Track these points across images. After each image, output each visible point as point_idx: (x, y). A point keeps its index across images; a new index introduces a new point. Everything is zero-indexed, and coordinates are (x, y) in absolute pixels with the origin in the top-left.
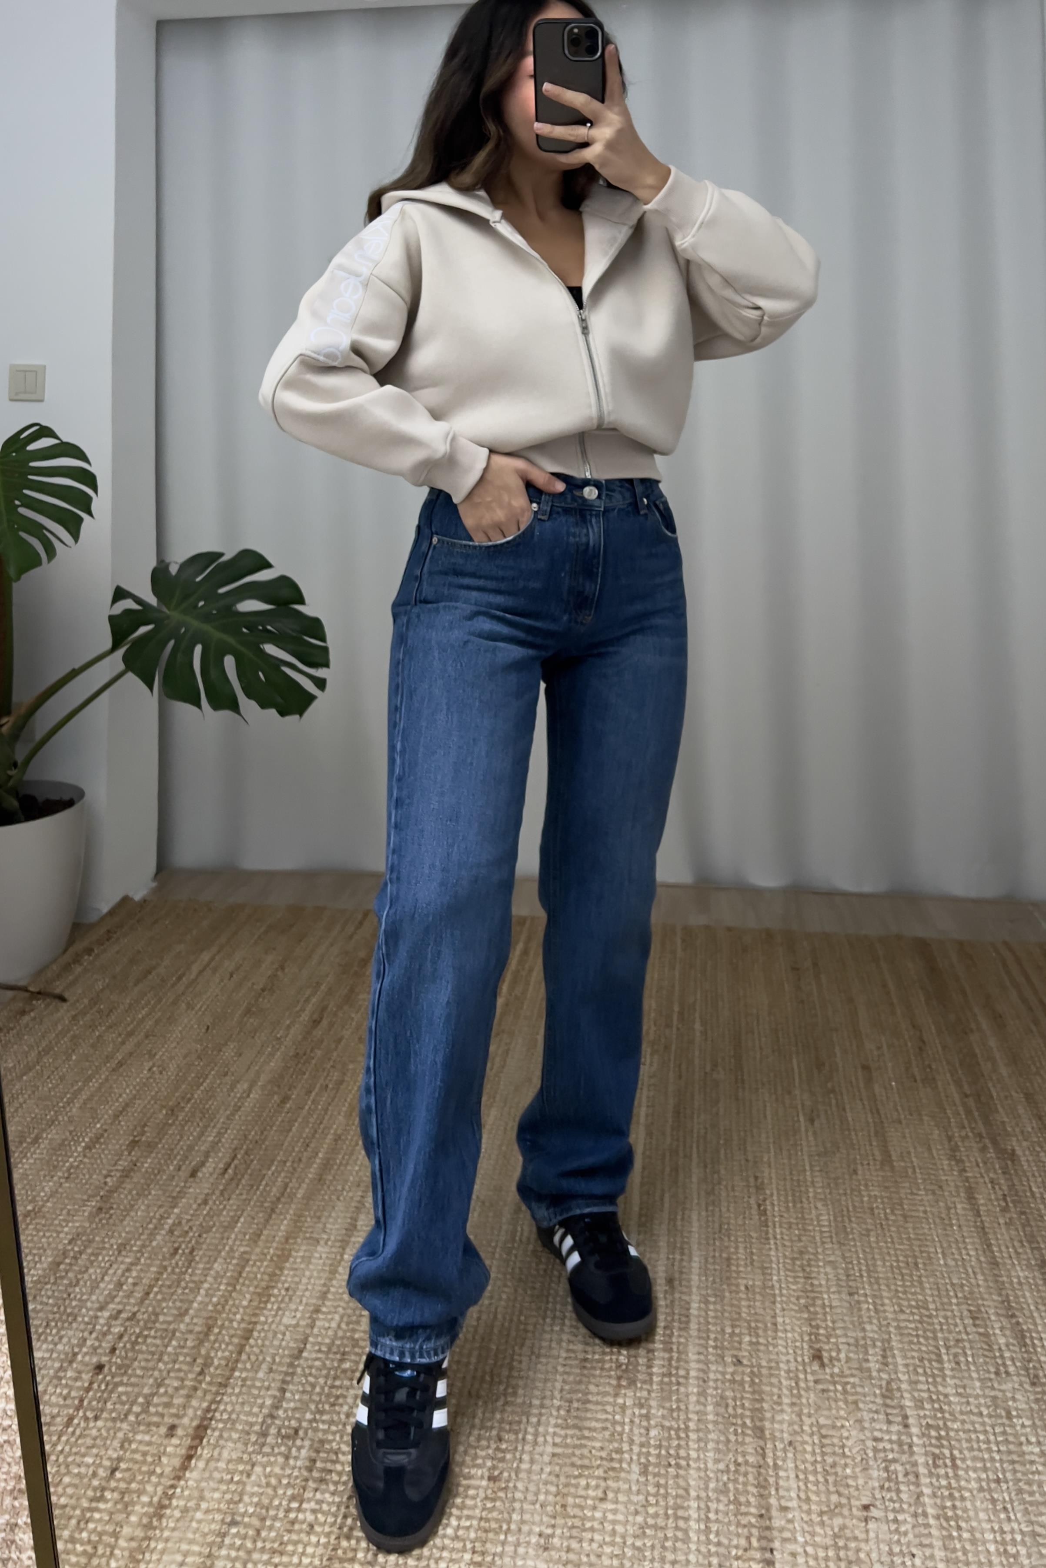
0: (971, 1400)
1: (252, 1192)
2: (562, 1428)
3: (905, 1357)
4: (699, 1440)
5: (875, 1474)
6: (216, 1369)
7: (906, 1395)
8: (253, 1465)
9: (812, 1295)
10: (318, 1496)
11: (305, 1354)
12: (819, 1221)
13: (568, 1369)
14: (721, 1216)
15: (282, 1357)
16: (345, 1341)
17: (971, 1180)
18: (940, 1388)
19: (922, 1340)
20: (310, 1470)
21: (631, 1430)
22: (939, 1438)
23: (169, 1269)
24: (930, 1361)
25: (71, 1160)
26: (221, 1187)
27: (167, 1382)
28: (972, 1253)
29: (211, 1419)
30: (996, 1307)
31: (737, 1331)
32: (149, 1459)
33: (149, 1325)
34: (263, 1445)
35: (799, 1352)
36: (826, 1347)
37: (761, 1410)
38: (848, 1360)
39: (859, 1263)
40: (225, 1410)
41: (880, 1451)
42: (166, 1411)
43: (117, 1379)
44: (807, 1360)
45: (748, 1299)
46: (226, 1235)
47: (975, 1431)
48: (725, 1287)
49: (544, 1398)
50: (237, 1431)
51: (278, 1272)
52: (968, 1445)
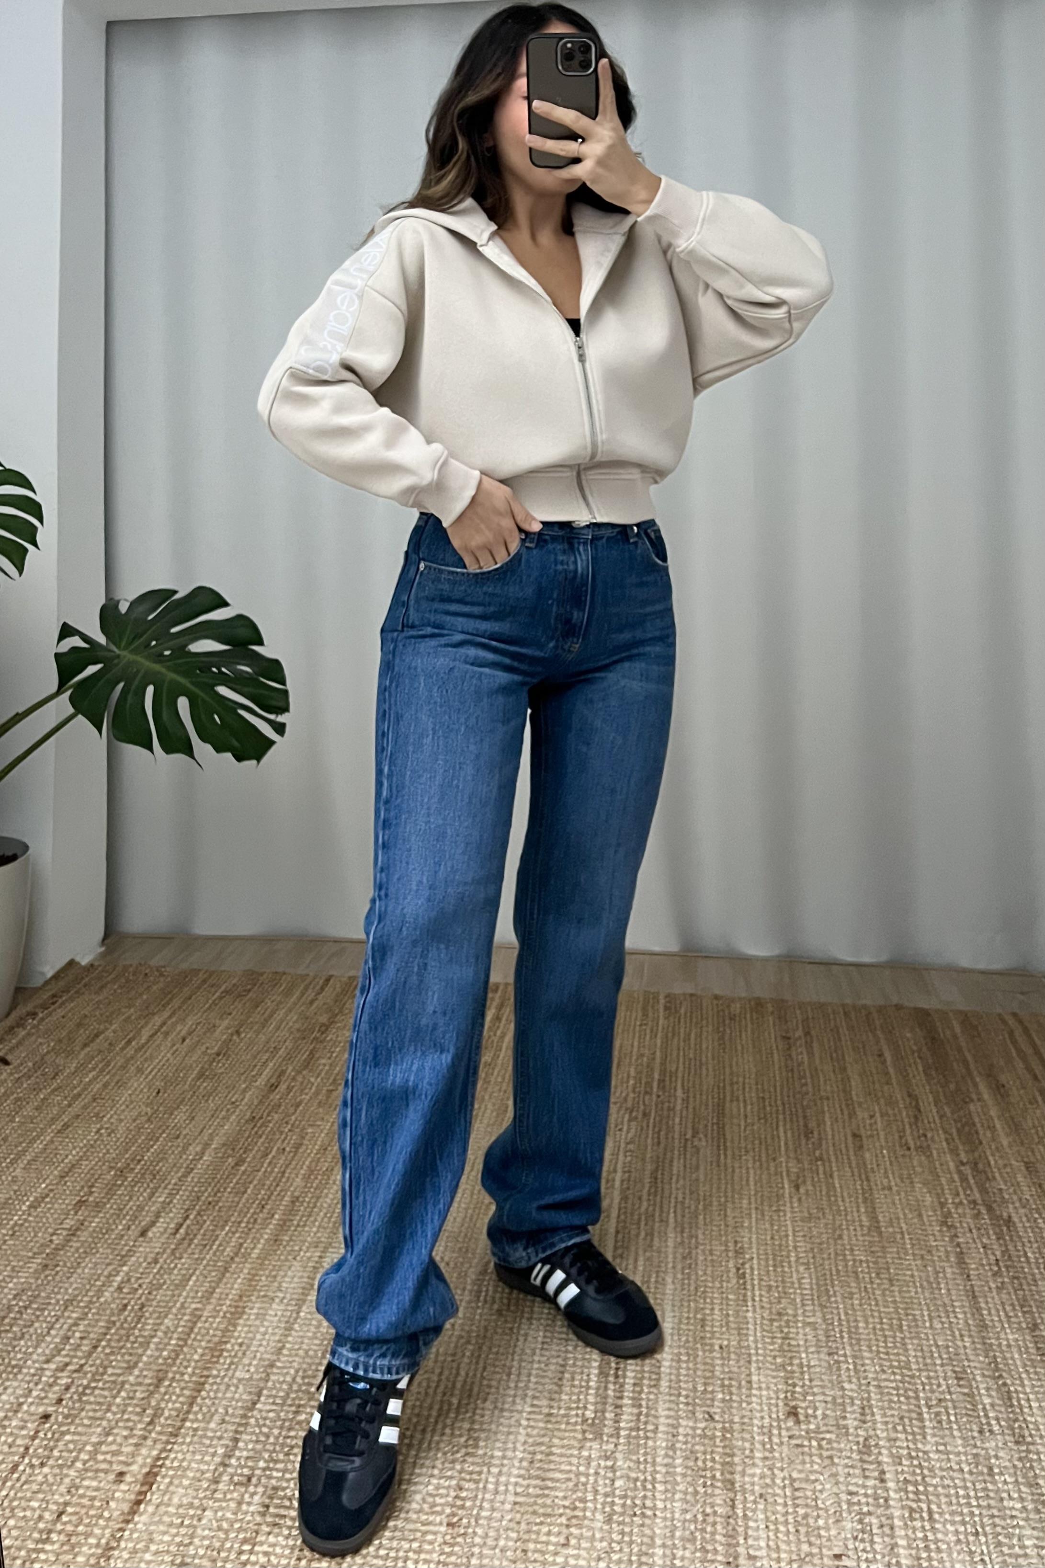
0: (951, 1456)
1: (205, 1252)
2: (524, 1479)
3: (884, 1415)
4: (666, 1491)
5: (849, 1526)
6: (166, 1419)
7: (884, 1451)
8: (204, 1510)
9: (789, 1355)
10: (272, 1539)
11: (258, 1406)
12: (800, 1283)
13: (532, 1423)
14: (697, 1279)
15: (235, 1409)
16: (300, 1394)
17: (963, 1246)
18: (920, 1446)
19: (902, 1399)
20: (263, 1514)
21: (596, 1481)
22: (917, 1493)
23: (118, 1324)
24: (911, 1420)
25: (16, 1218)
26: (173, 1247)
27: (115, 1431)
28: (960, 1316)
29: (161, 1466)
30: (982, 1369)
31: (710, 1389)
32: (97, 1504)
33: (98, 1378)
34: (215, 1491)
35: (774, 1409)
36: (803, 1405)
37: (731, 1464)
38: (825, 1416)
39: (840, 1325)
40: (176, 1458)
41: (854, 1504)
42: (114, 1459)
43: (64, 1429)
44: (782, 1417)
45: (723, 1358)
46: (176, 1292)
47: (956, 1487)
48: (699, 1346)
49: (505, 1450)
50: (187, 1477)
51: (231, 1328)
52: (947, 1500)
